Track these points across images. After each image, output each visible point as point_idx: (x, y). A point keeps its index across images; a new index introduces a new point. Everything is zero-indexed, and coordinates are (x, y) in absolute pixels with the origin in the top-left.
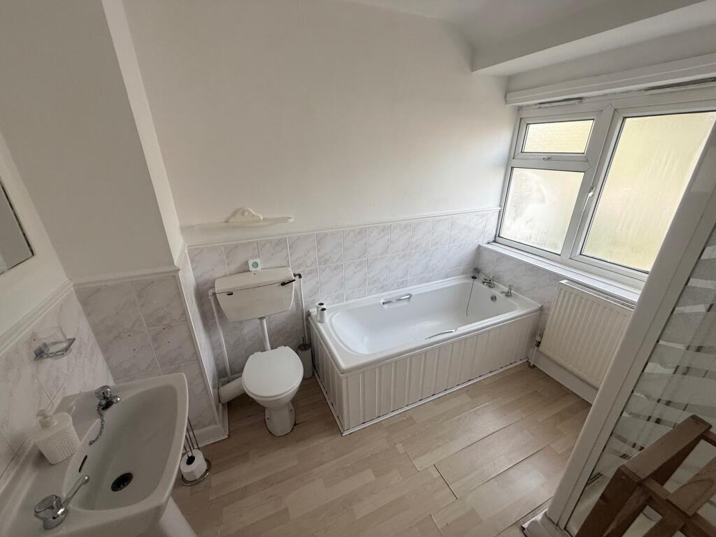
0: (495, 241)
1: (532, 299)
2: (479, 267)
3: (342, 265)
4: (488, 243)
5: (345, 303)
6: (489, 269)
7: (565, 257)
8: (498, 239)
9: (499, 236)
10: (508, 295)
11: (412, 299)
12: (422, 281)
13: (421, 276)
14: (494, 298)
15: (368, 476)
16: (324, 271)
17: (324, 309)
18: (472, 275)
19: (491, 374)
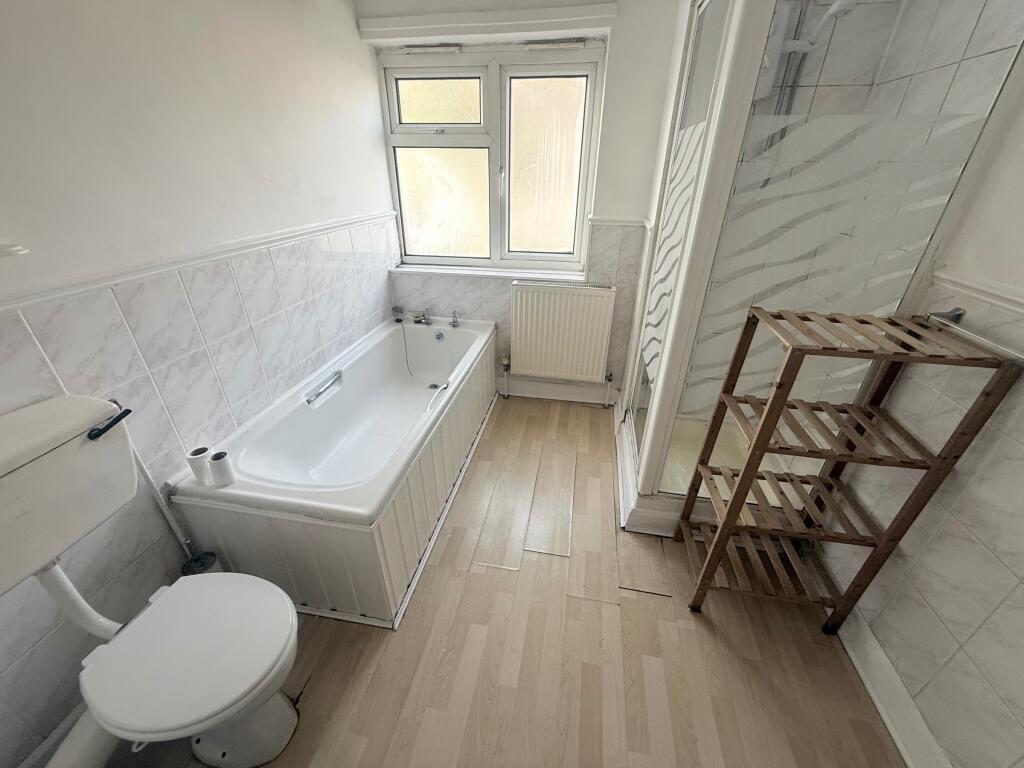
0: (403, 263)
1: (482, 319)
2: (399, 304)
3: (204, 353)
4: (397, 267)
5: (240, 431)
6: (414, 303)
7: (496, 258)
8: (406, 259)
9: (406, 255)
10: (455, 325)
11: (344, 377)
12: (343, 344)
13: (339, 337)
14: (440, 337)
15: (478, 633)
16: (167, 376)
17: (219, 457)
18: (394, 318)
19: (484, 426)
